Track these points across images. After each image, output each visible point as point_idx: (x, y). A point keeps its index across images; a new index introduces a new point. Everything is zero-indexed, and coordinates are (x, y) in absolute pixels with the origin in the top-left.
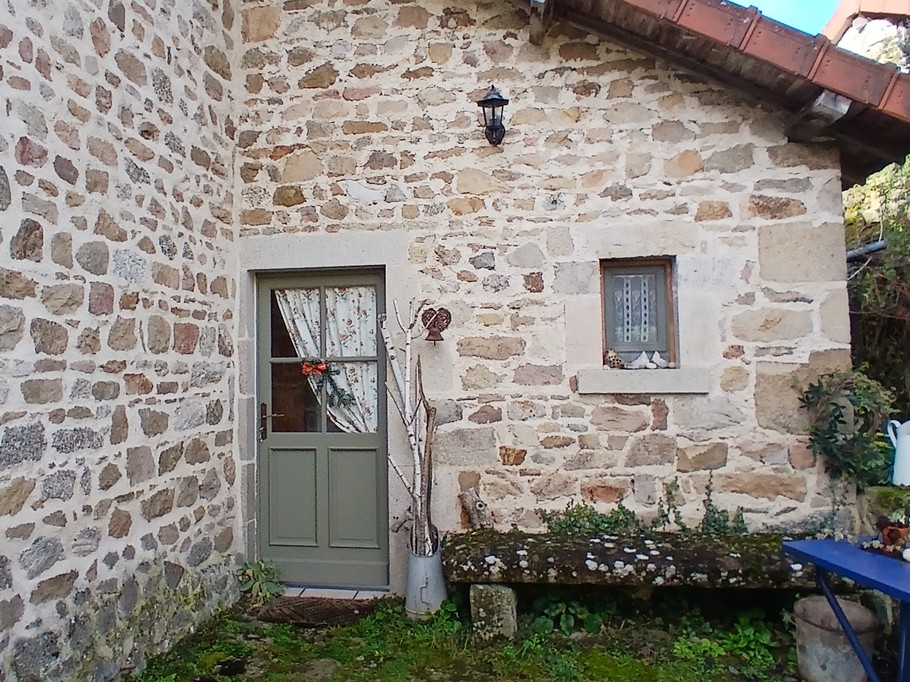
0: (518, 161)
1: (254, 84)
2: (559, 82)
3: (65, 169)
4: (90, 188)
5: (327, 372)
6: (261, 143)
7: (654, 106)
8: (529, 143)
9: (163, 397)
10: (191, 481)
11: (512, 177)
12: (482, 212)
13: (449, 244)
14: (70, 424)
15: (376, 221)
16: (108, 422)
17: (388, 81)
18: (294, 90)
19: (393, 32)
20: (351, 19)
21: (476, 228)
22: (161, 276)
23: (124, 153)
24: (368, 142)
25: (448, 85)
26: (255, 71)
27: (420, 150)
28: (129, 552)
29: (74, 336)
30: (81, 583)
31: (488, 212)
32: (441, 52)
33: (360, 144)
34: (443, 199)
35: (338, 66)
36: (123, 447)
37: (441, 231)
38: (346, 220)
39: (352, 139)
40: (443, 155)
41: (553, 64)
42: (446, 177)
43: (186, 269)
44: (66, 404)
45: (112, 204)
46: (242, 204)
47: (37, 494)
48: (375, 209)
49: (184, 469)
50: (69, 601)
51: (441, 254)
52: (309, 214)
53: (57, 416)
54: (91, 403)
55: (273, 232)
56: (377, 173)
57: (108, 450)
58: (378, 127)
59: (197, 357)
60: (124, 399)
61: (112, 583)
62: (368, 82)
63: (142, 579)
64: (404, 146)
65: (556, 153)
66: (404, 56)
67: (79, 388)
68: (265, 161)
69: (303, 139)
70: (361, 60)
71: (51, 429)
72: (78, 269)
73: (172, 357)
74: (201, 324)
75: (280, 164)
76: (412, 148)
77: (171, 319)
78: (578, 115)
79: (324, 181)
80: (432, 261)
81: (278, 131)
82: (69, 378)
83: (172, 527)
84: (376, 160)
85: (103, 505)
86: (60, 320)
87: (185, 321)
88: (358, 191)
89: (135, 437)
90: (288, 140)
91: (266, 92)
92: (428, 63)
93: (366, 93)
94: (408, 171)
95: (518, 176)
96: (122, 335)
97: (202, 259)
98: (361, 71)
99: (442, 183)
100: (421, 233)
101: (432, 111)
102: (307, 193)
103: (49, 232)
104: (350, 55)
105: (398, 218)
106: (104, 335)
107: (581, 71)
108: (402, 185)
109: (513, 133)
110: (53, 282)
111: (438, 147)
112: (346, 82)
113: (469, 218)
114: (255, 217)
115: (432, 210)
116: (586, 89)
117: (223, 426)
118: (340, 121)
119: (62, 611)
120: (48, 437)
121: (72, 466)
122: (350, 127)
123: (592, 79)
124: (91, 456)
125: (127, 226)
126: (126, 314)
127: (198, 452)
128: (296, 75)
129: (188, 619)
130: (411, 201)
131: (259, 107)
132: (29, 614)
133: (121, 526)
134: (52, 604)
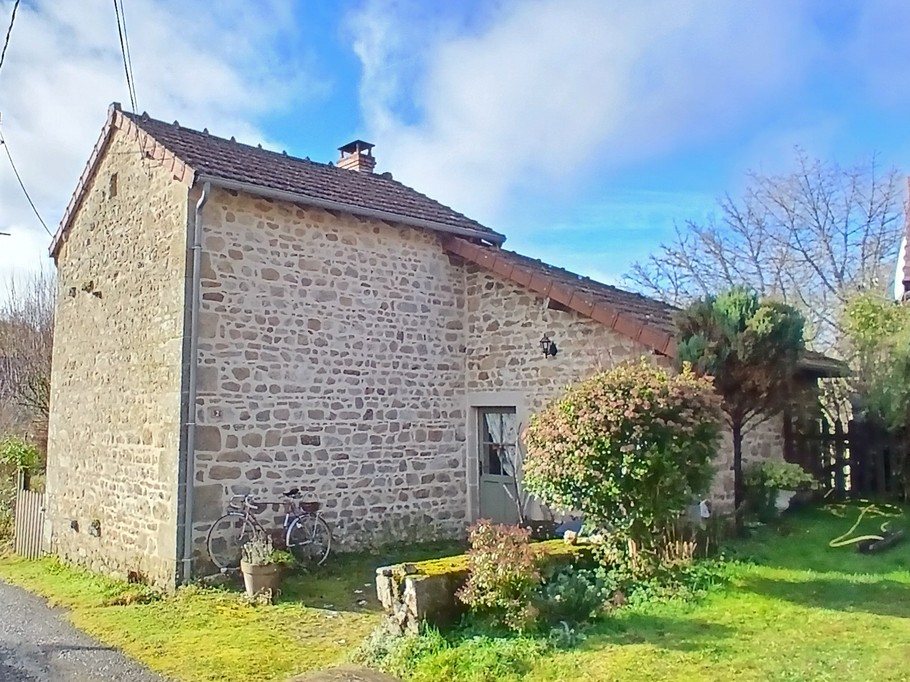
0: (562, 363)
1: (472, 329)
2: (576, 329)
3: (381, 392)
4: (390, 394)
5: (503, 450)
6: (474, 354)
7: (612, 339)
8: (566, 355)
9: (423, 457)
10: (438, 488)
11: (560, 370)
12: (549, 385)
13: (538, 398)
14: (383, 465)
15: (512, 388)
16: (398, 465)
17: (516, 328)
18: (485, 332)
19: (517, 307)
20: (504, 302)
21: (548, 391)
22: (421, 415)
23: (404, 379)
24: (510, 353)
25: (537, 330)
26: (472, 324)
27: (527, 358)
28: (407, 507)
29: (384, 439)
30: (388, 511)
31: (552, 385)
32: (534, 316)
33: (507, 355)
34: (535, 379)
35: (499, 322)
36: (405, 473)
37: (535, 393)
38: (502, 387)
39: (505, 352)
40: (536, 360)
41: (574, 321)
42: (537, 370)
43: (435, 411)
44: (382, 459)
45: (399, 397)
46: (468, 379)
47: (373, 483)
48: (513, 382)
49: (436, 483)
50: (383, 515)
51: (535, 402)
52: (490, 383)
53: (378, 462)
54: (391, 459)
55: (478, 391)
56: (513, 367)
57: (399, 473)
58: (513, 348)
59: (443, 442)
60: (405, 458)
61: (399, 514)
62: (511, 328)
63: (412, 517)
64: (522, 356)
65: (576, 360)
66: (521, 318)
67: (386, 454)
68: (476, 361)
69: (488, 352)
70: (507, 319)
71: (377, 466)
72: (385, 419)
73: (428, 443)
74: (443, 430)
75: (480, 362)
76: (525, 357)
77: (427, 430)
78: (584, 343)
79: (495, 370)
80: (532, 405)
81: (481, 349)
82: (383, 451)
83: (428, 503)
84: (513, 362)
85: (396, 491)
86: (380, 435)
87: (434, 430)
88: (507, 374)
89: (410, 470)
90: (483, 353)
91: (476, 333)
92: (530, 321)
93: (509, 333)
94: (523, 367)
95: (563, 369)
96: (404, 437)
97: (445, 405)
98: (508, 324)
99: (535, 372)
100: (529, 393)
101: (531, 341)
102: (489, 375)
103: (375, 411)
104: (504, 317)
105: (520, 386)
106: (396, 438)
107: (584, 324)
108: (522, 373)
109: (560, 351)
110: (377, 425)
111: (533, 357)
112: (502, 328)
113: (545, 387)
114: (473, 384)
115: (532, 383)
116: (587, 332)
117: (459, 469)
118: (500, 345)
119: (380, 517)
120: (376, 468)
121: (384, 477)
122: (503, 347)
123: (589, 328)
124: (392, 475)
125: (405, 402)
126: (405, 430)
127: (443, 478)
128: (485, 326)
129: (433, 536)
130: (525, 380)
131: (473, 339)
132: (369, 514)
133: (404, 498)
134: (377, 514)
